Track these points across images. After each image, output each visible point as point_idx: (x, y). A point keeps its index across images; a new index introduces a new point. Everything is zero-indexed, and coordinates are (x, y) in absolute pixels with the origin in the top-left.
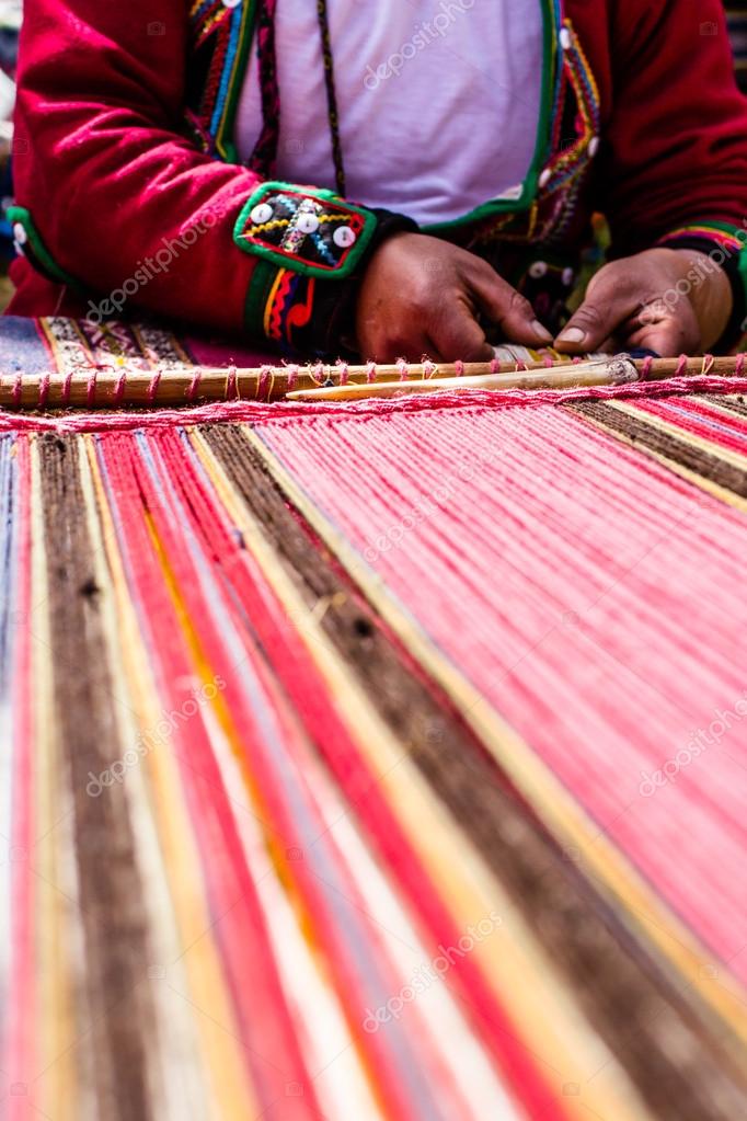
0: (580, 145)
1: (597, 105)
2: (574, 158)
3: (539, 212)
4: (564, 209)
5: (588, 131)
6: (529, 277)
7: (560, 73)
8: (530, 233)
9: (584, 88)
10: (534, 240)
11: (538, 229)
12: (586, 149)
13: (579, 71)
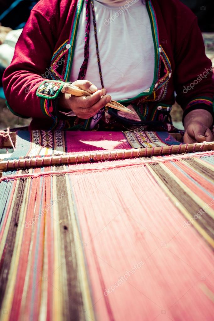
0: (166, 75)
1: (170, 65)
2: (164, 79)
3: (156, 94)
4: (163, 92)
5: (168, 72)
6: (157, 110)
7: (159, 58)
8: (155, 99)
9: (166, 61)
10: (156, 100)
11: (157, 98)
12: (168, 76)
13: (164, 57)
